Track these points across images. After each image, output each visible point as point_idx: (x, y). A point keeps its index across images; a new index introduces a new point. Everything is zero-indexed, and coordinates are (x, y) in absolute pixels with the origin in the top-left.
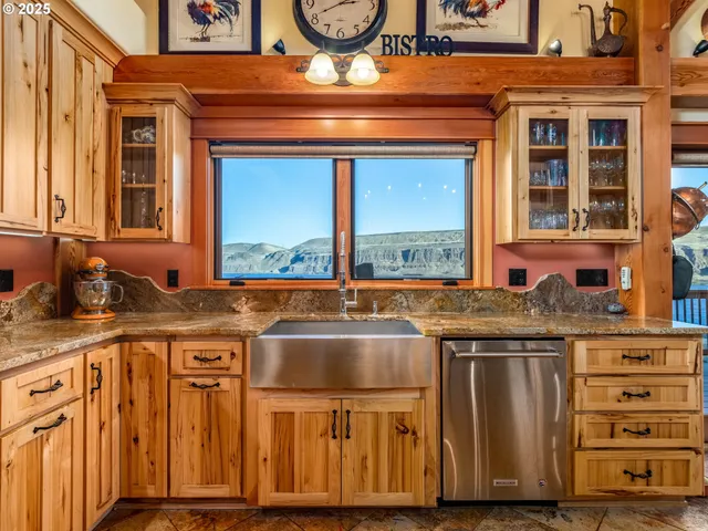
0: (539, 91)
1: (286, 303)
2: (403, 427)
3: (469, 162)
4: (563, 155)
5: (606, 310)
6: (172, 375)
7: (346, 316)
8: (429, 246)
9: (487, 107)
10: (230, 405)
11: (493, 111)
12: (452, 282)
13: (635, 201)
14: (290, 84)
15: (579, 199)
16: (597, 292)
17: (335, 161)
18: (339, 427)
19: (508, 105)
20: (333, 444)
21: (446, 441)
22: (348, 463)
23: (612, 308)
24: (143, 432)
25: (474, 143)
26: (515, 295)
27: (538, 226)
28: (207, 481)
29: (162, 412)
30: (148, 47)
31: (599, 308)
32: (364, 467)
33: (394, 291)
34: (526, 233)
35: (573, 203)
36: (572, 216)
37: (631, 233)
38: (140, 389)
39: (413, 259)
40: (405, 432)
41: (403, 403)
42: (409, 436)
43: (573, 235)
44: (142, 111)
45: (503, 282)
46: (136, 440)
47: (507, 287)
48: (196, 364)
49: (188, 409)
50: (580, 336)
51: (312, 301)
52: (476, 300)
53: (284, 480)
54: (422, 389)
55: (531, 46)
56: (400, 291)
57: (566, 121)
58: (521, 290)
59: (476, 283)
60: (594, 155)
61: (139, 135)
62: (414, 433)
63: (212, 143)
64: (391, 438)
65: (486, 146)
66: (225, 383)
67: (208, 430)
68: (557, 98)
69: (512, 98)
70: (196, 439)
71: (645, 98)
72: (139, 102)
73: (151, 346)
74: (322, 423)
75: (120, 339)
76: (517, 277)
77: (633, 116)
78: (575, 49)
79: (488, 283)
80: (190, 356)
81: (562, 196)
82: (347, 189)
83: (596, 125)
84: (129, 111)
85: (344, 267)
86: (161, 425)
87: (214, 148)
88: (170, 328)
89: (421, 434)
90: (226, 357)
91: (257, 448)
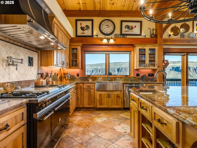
0: (141, 44)
1: (98, 79)
2: (118, 96)
3: (130, 55)
4: (145, 54)
5: (153, 81)
6: (84, 89)
7: (109, 82)
8: (126, 67)
9: (133, 46)
10: (92, 93)
11: (134, 46)
12: (126, 76)
13: (156, 62)
14: (99, 42)
15: (147, 62)
16: (151, 78)
17: (106, 54)
18: (109, 96)
19: (136, 46)
20: (108, 98)
21: (125, 98)
22: (110, 101)
23: (154, 80)
24: (79, 97)
25: (130, 51)
26: (138, 78)
27: (141, 66)
28: (89, 105)
29: (82, 95)
30: (74, 36)
31: (152, 80)
32: (112, 102)
33: (116, 77)
34: (138, 68)
35: (146, 63)
36: (146, 65)
37: (156, 67)
38: (79, 91)
39: (121, 71)
40: (118, 97)
41: (118, 93)
42: (119, 98)
43: (146, 68)
44: (75, 47)
45: (135, 76)
46: (78, 99)
47: (136, 77)
48: (87, 87)
49: (86, 94)
50: (144, 83)
51: (102, 79)
52: (131, 79)
53: (101, 104)
54: (121, 91)
55: (140, 35)
56: (117, 77)
57: (145, 49)
58: (138, 77)
59: (131, 76)
60: (150, 54)
61: (74, 51)
62: (120, 97)
63: (85, 51)
64: (116, 98)
65: (132, 52)
66: (92, 90)
67: (89, 97)
68: (144, 45)
69: (136, 45)
70: (87, 98)
71: (158, 45)
72: (74, 46)
73: (81, 85)
74: (106, 95)
75: (76, 84)
76: (138, 75)
77: (156, 48)
78: (148, 36)
79: (133, 76)
80: (86, 86)
81: (144, 61)
82: (108, 59)
83: (150, 49)
84: (73, 47)
85: (108, 73)
86: (82, 96)
87: (85, 52)
88: (84, 82)
89: (121, 97)
90: (92, 86)
91: (97, 99)
